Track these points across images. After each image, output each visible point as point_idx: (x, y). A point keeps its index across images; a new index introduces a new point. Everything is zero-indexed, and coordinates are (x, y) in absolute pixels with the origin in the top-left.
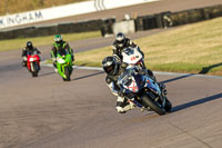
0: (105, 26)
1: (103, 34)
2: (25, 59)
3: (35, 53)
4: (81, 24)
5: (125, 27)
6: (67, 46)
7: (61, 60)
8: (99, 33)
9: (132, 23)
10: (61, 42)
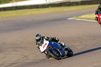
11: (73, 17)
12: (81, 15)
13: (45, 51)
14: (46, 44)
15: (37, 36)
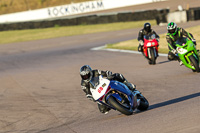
0: (160, 15)
1: (158, 23)
2: (142, 43)
4: (139, 13)
5: (177, 18)
8: (154, 21)
9: (184, 14)
11: (104, 45)
12: (118, 42)
13: (101, 98)
14: (105, 85)
15: (84, 68)
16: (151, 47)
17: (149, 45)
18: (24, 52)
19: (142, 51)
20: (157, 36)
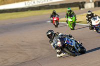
0: (81, 5)
1: (80, 8)
2: (52, 19)
3: (57, 16)
6: (73, 13)
7: (70, 20)
8: (78, 8)
10: (70, 11)
16: (56, 21)
17: (55, 19)
18: (13, 23)
19: (52, 22)
20: (58, 16)
